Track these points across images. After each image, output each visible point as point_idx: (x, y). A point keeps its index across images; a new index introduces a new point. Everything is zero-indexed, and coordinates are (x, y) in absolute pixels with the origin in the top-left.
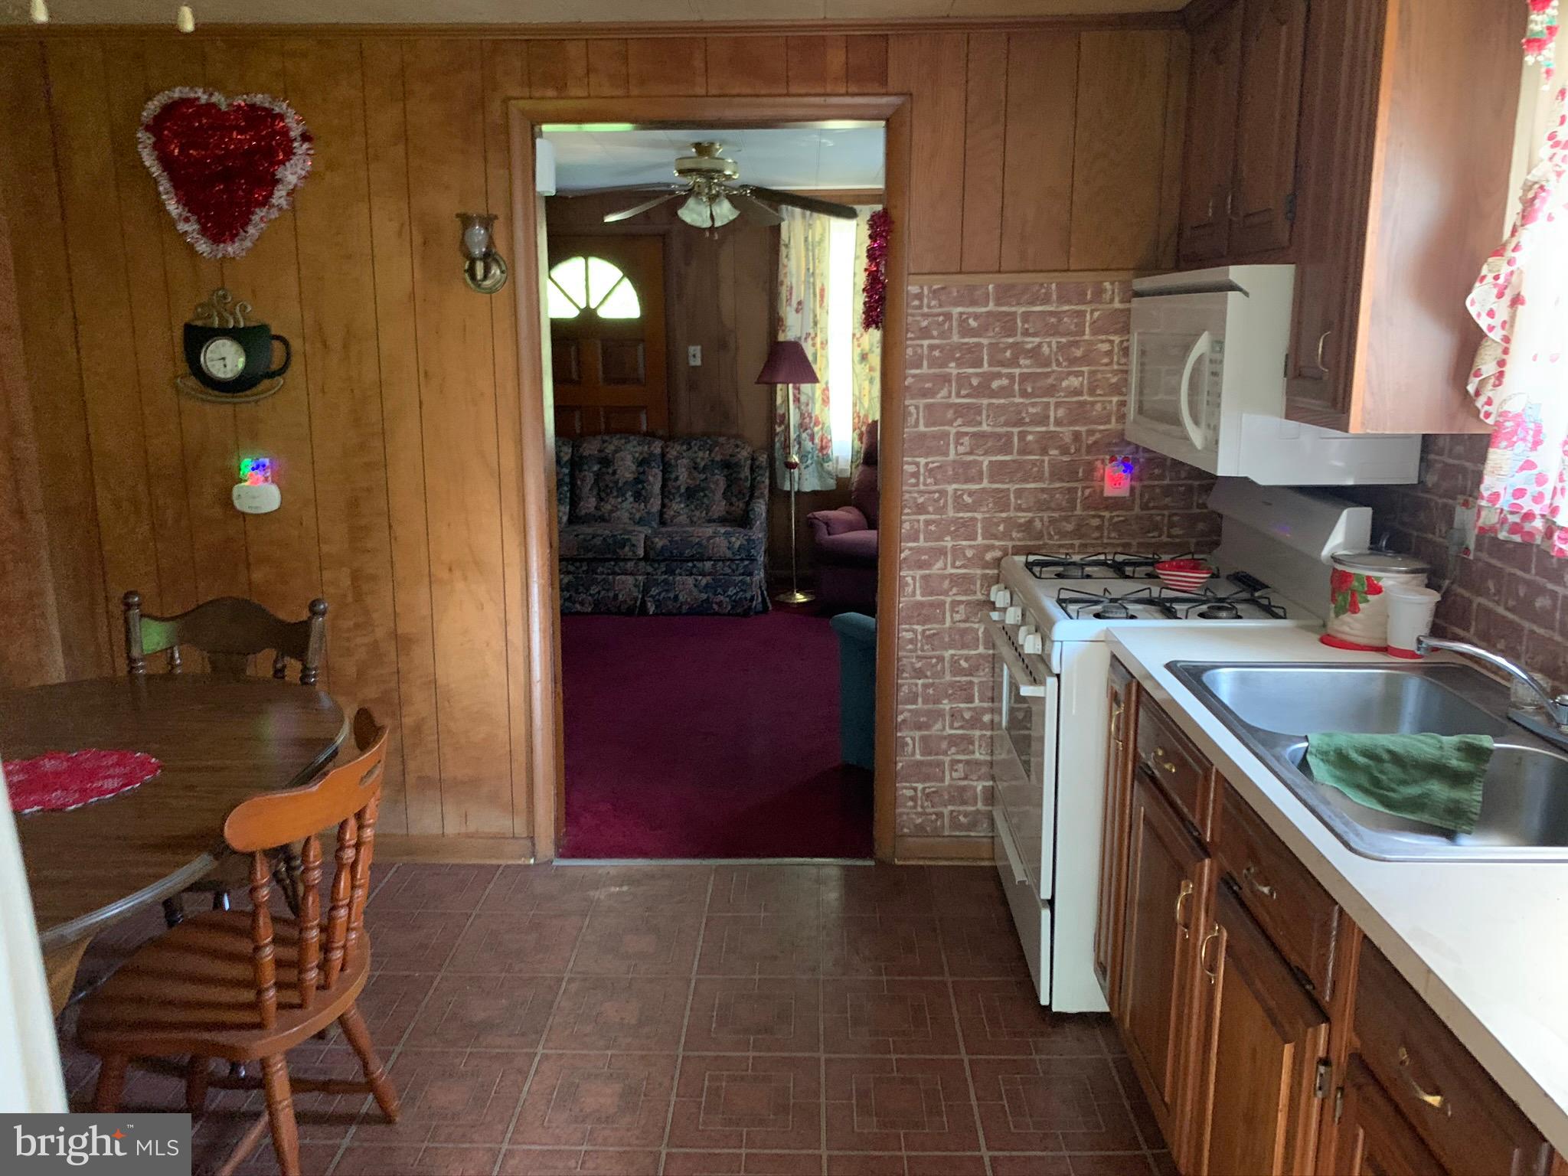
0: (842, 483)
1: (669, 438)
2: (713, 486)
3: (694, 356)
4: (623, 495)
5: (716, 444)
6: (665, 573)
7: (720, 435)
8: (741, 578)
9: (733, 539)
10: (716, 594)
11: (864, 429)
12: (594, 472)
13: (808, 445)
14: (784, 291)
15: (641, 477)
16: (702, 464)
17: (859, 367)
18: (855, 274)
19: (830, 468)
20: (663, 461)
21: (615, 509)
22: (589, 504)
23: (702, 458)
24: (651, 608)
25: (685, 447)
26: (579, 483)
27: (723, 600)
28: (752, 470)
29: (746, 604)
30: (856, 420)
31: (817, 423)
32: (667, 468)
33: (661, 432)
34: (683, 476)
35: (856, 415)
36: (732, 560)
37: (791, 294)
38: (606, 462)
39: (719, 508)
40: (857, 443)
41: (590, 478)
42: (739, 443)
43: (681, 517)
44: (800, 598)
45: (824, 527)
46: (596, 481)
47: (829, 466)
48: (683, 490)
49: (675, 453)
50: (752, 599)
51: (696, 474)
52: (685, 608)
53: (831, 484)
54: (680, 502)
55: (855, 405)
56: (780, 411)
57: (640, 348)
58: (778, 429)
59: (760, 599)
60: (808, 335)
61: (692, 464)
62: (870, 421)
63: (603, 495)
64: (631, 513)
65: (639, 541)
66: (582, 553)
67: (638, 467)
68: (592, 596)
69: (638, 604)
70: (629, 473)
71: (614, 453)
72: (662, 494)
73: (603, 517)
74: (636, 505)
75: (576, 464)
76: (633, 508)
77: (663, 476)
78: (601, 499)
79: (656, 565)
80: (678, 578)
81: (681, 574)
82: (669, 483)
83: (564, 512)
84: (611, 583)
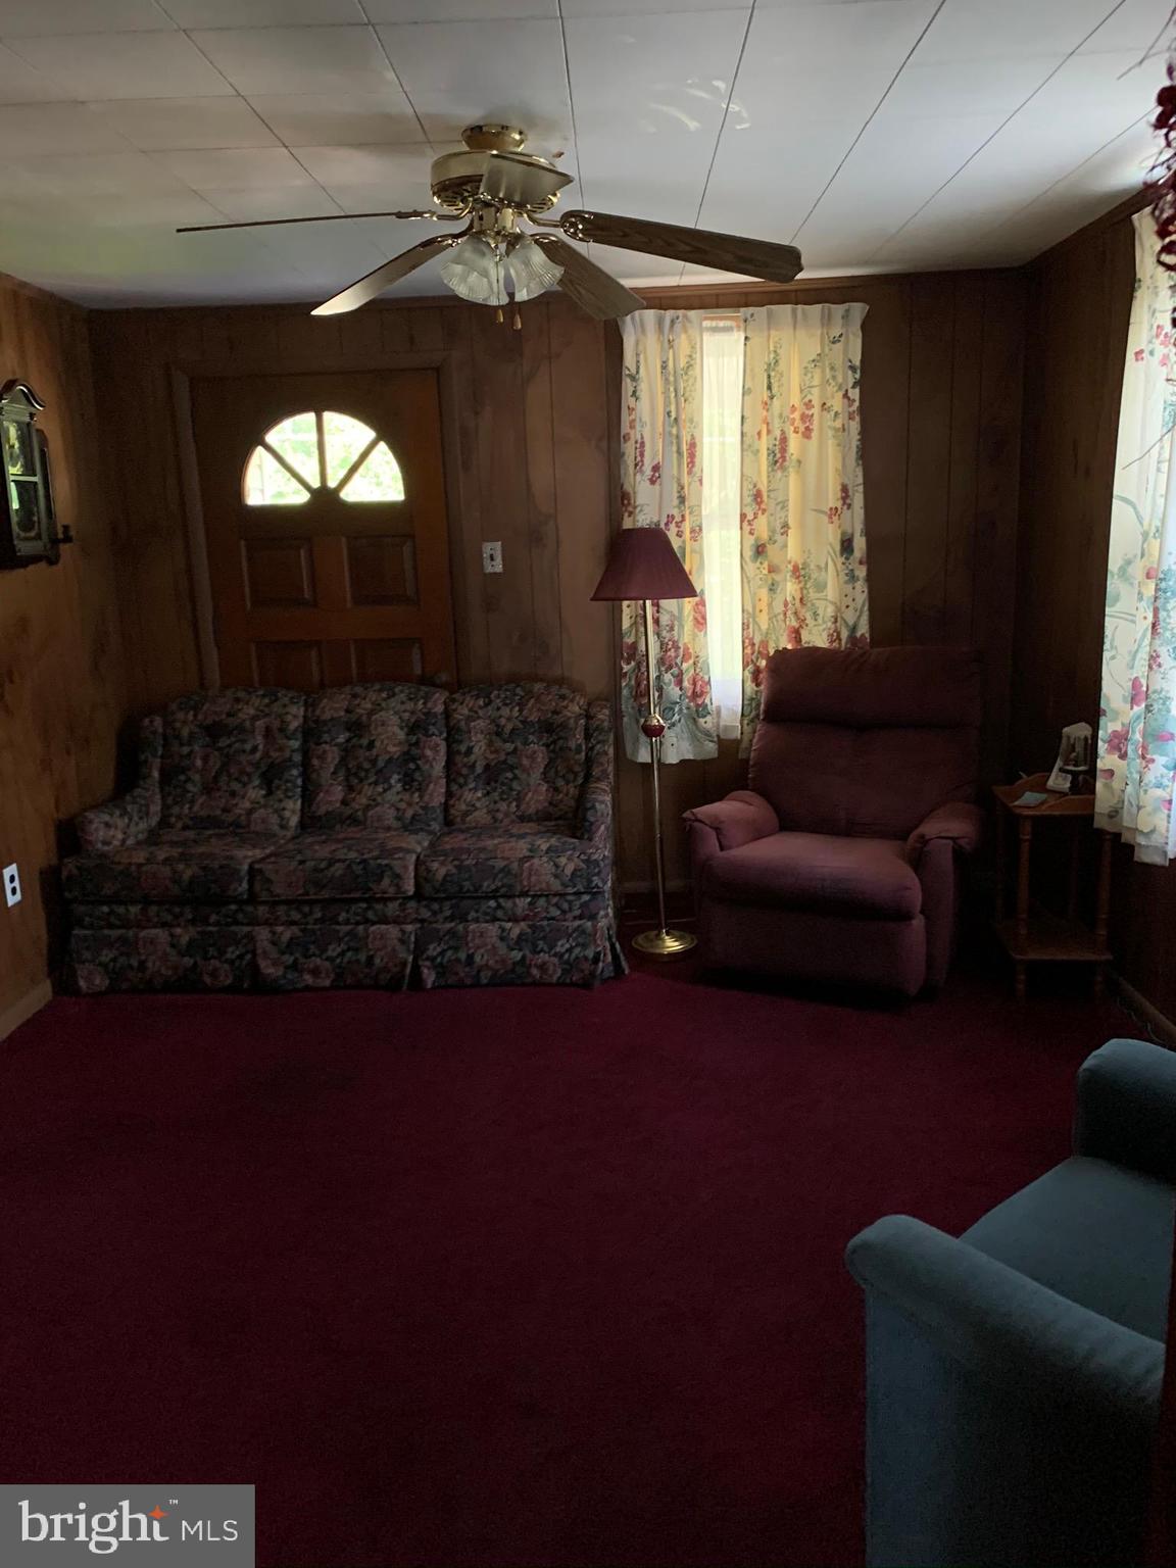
0: (727, 746)
1: (457, 686)
2: (525, 762)
3: (492, 558)
4: (387, 780)
5: (529, 694)
6: (451, 918)
7: (536, 679)
8: (577, 923)
9: (563, 860)
10: (535, 952)
11: (763, 663)
12: (339, 745)
13: (673, 692)
14: (629, 449)
15: (414, 751)
16: (509, 727)
17: (751, 567)
18: (743, 417)
19: (709, 726)
20: (447, 725)
21: (373, 803)
22: (332, 796)
23: (509, 716)
24: (429, 977)
25: (481, 703)
26: (315, 762)
27: (549, 963)
28: (588, 736)
29: (586, 967)
30: (748, 651)
31: (686, 656)
32: (453, 735)
33: (444, 677)
34: (478, 746)
35: (747, 642)
36: (562, 895)
37: (642, 455)
38: (357, 727)
39: (537, 795)
40: (750, 686)
41: (333, 756)
42: (564, 691)
43: (476, 814)
44: (672, 945)
45: (713, 834)
46: (343, 761)
47: (707, 723)
48: (479, 769)
49: (466, 711)
50: (596, 960)
51: (498, 743)
52: (485, 976)
53: (711, 749)
54: (475, 789)
55: (745, 626)
56: (629, 640)
57: (407, 549)
58: (626, 668)
59: (609, 958)
60: (671, 518)
61: (493, 727)
62: (772, 653)
63: (354, 781)
64: (398, 809)
65: (406, 867)
66: (312, 891)
67: (408, 735)
68: (330, 959)
69: (408, 970)
70: (394, 745)
71: (371, 713)
72: (448, 777)
73: (353, 820)
74: (406, 796)
75: (311, 732)
76: (401, 800)
77: (449, 746)
78: (351, 788)
79: (436, 906)
80: (473, 927)
81: (477, 920)
82: (458, 759)
83: (293, 809)
84: (362, 939)
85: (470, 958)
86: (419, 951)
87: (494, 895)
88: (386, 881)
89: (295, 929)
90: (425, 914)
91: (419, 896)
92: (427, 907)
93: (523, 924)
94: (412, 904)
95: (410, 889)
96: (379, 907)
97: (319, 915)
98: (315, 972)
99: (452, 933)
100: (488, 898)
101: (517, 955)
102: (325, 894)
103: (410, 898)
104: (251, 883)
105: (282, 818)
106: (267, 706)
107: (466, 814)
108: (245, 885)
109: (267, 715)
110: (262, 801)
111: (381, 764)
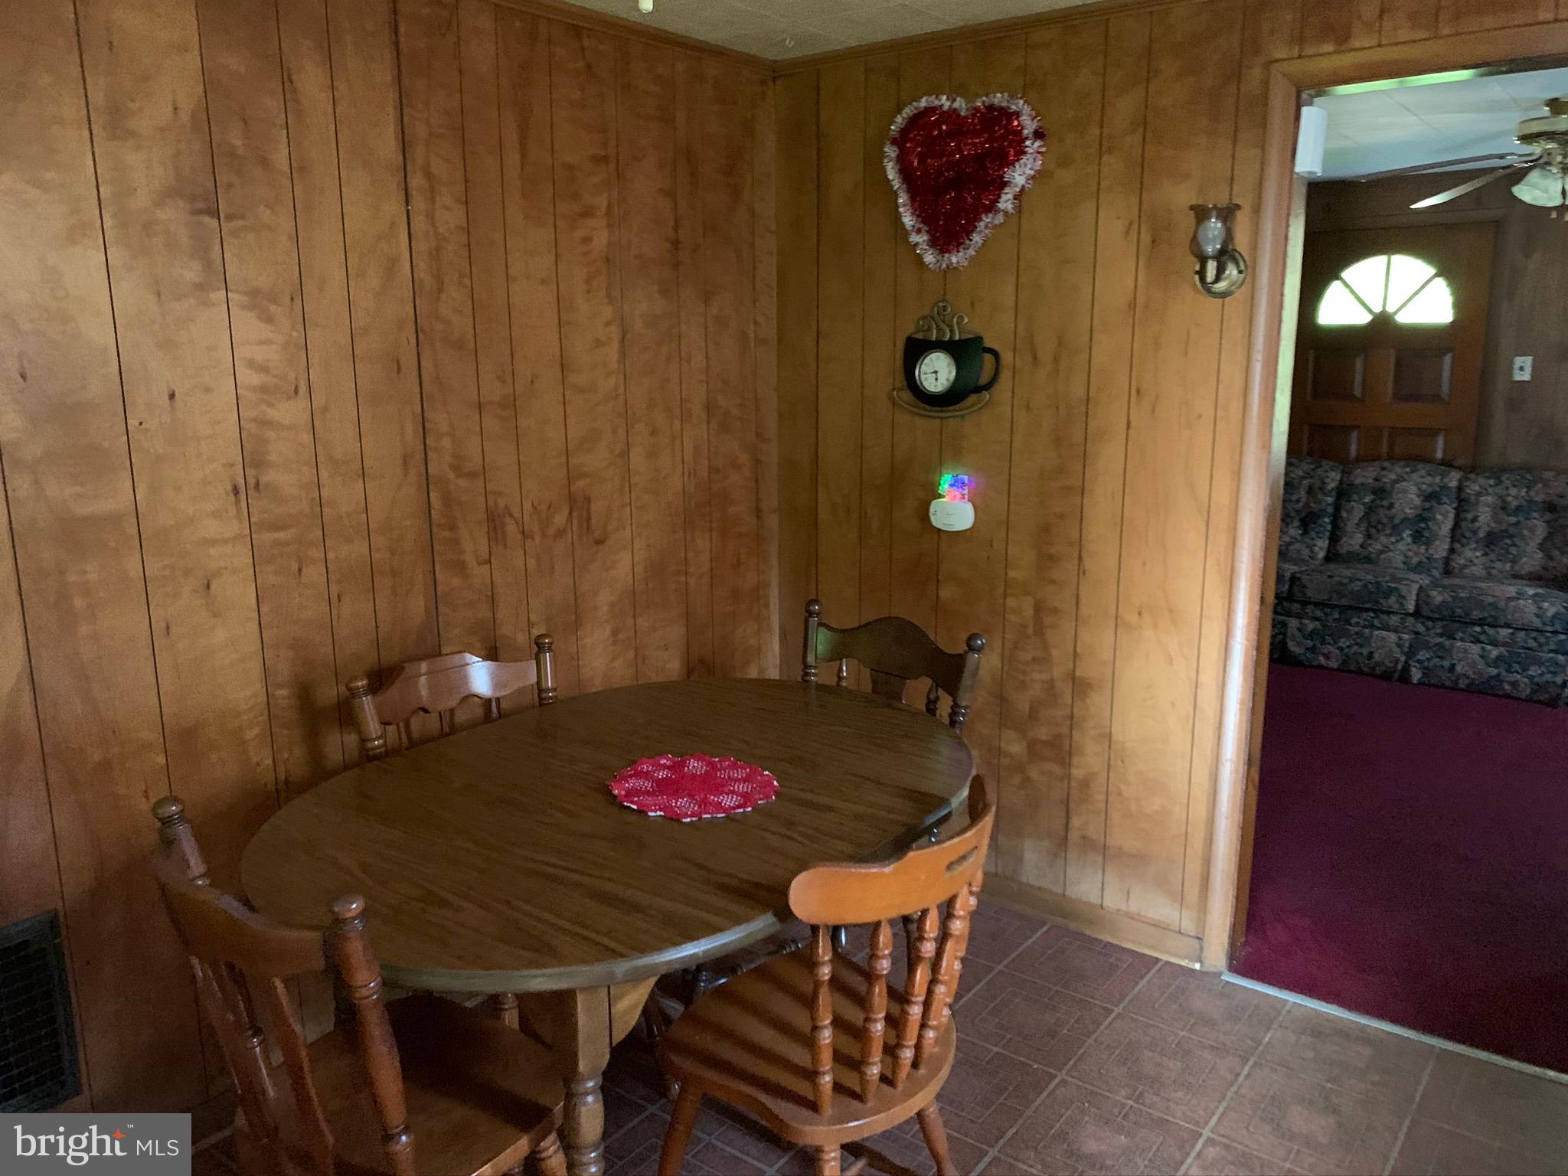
1: (1472, 469)
2: (1525, 533)
3: (1522, 369)
4: (1400, 534)
5: (1538, 479)
6: (1441, 635)
7: (1547, 468)
8: (1550, 654)
9: (1546, 605)
10: (1509, 671)
12: (1364, 504)
15: (1426, 514)
16: (1515, 504)
20: (1458, 497)
21: (1386, 549)
22: (1353, 540)
23: (1516, 495)
24: (1416, 675)
25: (1492, 482)
26: (1344, 514)
27: (1521, 681)
29: (1553, 689)
32: (1462, 504)
33: (1459, 462)
34: (1484, 516)
36: (1541, 632)
38: (1380, 492)
39: (1532, 560)
41: (1359, 511)
43: (1473, 568)
46: (1367, 515)
48: (1481, 534)
49: (1477, 488)
51: (1503, 516)
52: (1462, 683)
54: (1476, 549)
57: (1448, 359)
61: (1499, 503)
63: (1373, 531)
64: (1406, 557)
65: (1410, 592)
66: (1335, 596)
67: (1423, 501)
68: (1341, 649)
69: (1400, 667)
70: (1411, 509)
71: (1396, 481)
72: (1452, 537)
73: (1368, 559)
74: (1415, 547)
75: (1343, 493)
76: (1410, 550)
77: (1457, 516)
78: (1369, 537)
79: (1430, 624)
80: (1459, 644)
81: (1462, 640)
82: (1464, 524)
83: (1321, 546)
84: (1367, 638)
85: (1452, 668)
86: (1411, 653)
87: (1480, 622)
88: (1393, 599)
89: (1317, 623)
90: (1421, 628)
91: (1417, 614)
92: (1423, 624)
93: (1502, 649)
94: (1411, 619)
95: (1411, 607)
96: (1384, 617)
97: (1336, 616)
98: (1327, 656)
99: (1439, 645)
100: (1475, 624)
101: (1493, 671)
102: (1344, 602)
103: (1411, 615)
104: (1291, 587)
105: (1312, 551)
106: (1313, 469)
107: (1465, 566)
108: (1287, 587)
109: (1311, 477)
110: (1299, 538)
111: (1396, 521)
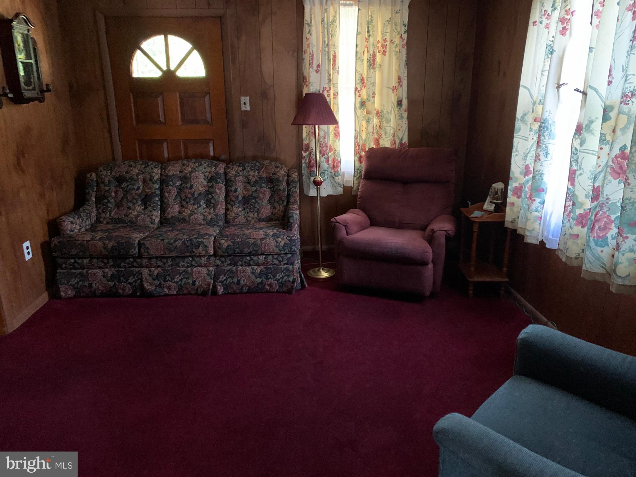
0: (348, 190)
1: (229, 162)
2: (261, 195)
3: (245, 104)
4: (199, 203)
5: (263, 166)
7: (265, 158)
8: (286, 266)
9: (280, 239)
10: (267, 279)
11: (363, 154)
12: (176, 187)
13: (325, 165)
14: (307, 57)
15: (211, 190)
16: (253, 180)
17: (359, 111)
18: (357, 45)
19: (339, 181)
20: (226, 179)
21: (193, 213)
22: (174, 209)
23: (253, 175)
24: (220, 290)
25: (241, 169)
26: (166, 194)
27: (273, 283)
28: (288, 184)
29: (289, 285)
30: (357, 148)
31: (331, 150)
32: (228, 183)
33: (223, 157)
34: (240, 189)
35: (357, 145)
36: (279, 255)
37: (312, 60)
38: (185, 179)
39: (266, 210)
40: (357, 163)
41: (174, 192)
42: (278, 164)
43: (240, 218)
44: (324, 274)
45: (344, 228)
46: (179, 194)
47: (339, 179)
48: (240, 198)
49: (234, 173)
50: (294, 282)
51: (249, 187)
53: (340, 191)
54: (239, 207)
55: (356, 137)
56: (305, 142)
57: (207, 98)
58: (304, 154)
59: (299, 281)
60: (325, 88)
61: (246, 180)
62: (367, 149)
63: (184, 203)
64: (204, 216)
65: (210, 243)
66: (167, 253)
67: (208, 182)
68: (176, 283)
69: (211, 287)
70: (202, 187)
71: (191, 173)
72: (226, 201)
73: (184, 220)
74: (208, 210)
75: (164, 182)
76: (205, 212)
77: (226, 189)
78: (183, 206)
79: (223, 259)
80: (240, 268)
81: (242, 265)
82: (231, 194)
83: (156, 215)
84: (190, 274)
85: (239, 281)
86: (216, 278)
87: (249, 254)
88: (201, 249)
89: (160, 269)
90: (218, 262)
91: (215, 255)
92: (219, 259)
93: (262, 267)
94: (212, 259)
95: (211, 251)
96: (197, 259)
97: (171, 263)
98: (169, 288)
99: (230, 271)
100: (246, 256)
101: (259, 280)
102: (173, 254)
103: (212, 256)
104: (139, 249)
105: (152, 219)
106: (144, 168)
107: (234, 218)
108: (137, 250)
109: (143, 173)
110: (143, 212)
111: (196, 195)
